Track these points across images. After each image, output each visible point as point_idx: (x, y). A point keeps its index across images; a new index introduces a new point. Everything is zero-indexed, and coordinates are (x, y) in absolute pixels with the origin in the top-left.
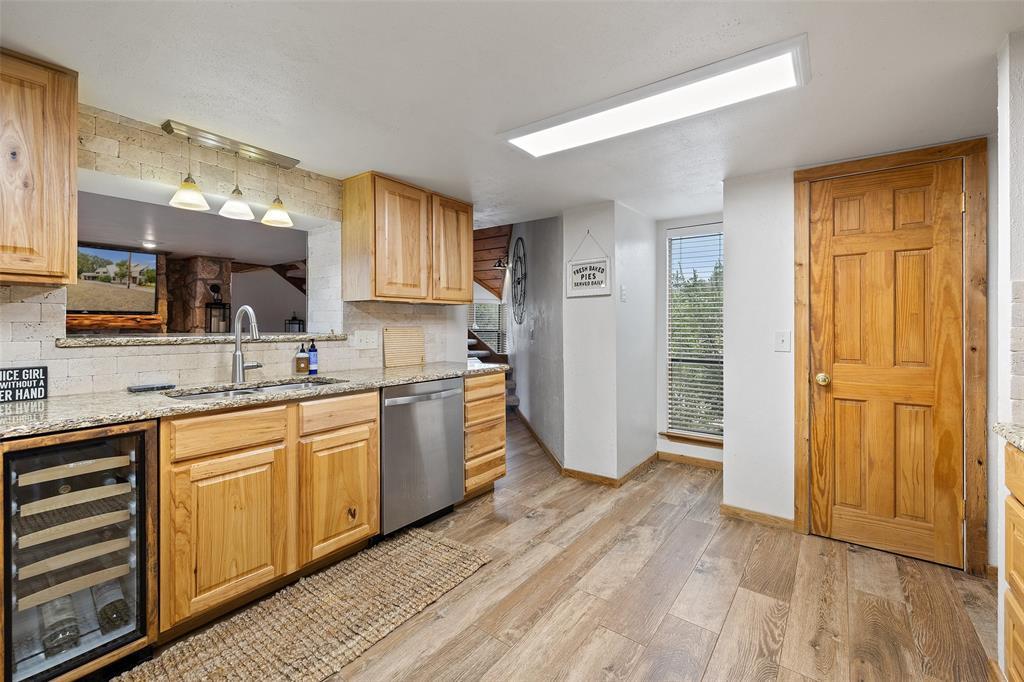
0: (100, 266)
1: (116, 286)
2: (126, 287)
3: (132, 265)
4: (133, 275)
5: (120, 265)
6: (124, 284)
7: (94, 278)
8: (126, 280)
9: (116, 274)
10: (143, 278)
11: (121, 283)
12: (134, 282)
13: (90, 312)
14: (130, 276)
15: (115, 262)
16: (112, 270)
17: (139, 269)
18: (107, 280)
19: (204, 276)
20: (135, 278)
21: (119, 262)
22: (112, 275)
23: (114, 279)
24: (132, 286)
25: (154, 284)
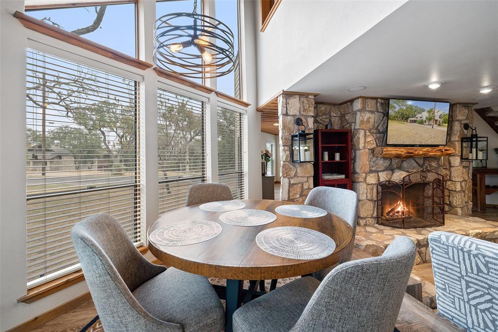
0: (418, 113)
1: (426, 127)
2: (431, 127)
3: (436, 111)
4: (436, 118)
5: (429, 112)
6: (431, 125)
7: (415, 121)
8: (431, 122)
9: (427, 118)
10: (441, 120)
11: (429, 125)
12: (436, 124)
13: (421, 146)
14: (434, 119)
15: (427, 110)
16: (425, 115)
17: (439, 114)
18: (422, 122)
19: (460, 117)
20: (436, 120)
21: (429, 109)
22: (424, 119)
23: (425, 122)
24: (435, 126)
25: (447, 125)
